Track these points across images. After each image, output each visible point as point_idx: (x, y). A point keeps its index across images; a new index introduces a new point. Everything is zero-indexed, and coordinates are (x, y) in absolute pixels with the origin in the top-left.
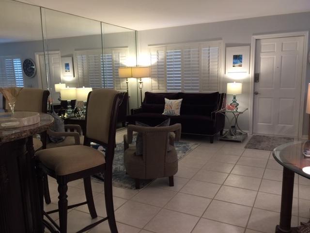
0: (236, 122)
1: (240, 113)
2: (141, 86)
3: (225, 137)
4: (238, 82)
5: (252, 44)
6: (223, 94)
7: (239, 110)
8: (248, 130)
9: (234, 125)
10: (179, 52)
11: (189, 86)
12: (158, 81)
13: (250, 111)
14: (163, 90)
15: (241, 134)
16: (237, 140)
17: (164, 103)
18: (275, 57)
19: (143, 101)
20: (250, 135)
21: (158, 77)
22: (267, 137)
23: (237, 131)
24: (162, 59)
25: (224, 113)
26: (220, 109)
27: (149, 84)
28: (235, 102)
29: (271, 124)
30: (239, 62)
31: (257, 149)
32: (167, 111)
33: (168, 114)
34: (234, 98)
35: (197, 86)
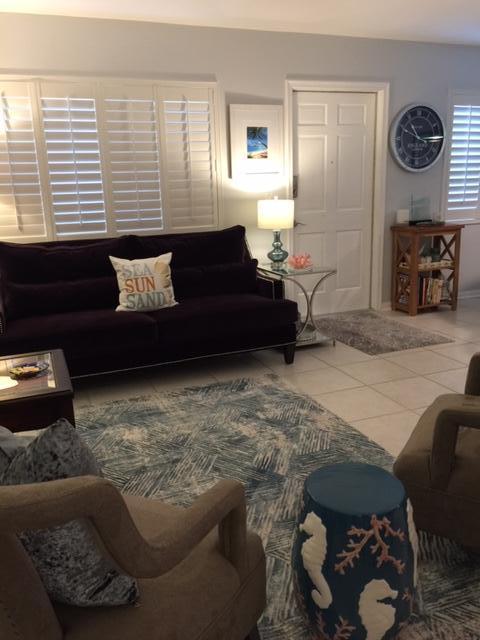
5: (286, 102)
10: (89, 104)
14: (37, 235)
18: (326, 137)
28: (277, 248)
29: (324, 291)
30: (261, 146)
31: (393, 350)
32: (137, 297)
33: (143, 306)
34: (277, 238)
35: (157, 214)
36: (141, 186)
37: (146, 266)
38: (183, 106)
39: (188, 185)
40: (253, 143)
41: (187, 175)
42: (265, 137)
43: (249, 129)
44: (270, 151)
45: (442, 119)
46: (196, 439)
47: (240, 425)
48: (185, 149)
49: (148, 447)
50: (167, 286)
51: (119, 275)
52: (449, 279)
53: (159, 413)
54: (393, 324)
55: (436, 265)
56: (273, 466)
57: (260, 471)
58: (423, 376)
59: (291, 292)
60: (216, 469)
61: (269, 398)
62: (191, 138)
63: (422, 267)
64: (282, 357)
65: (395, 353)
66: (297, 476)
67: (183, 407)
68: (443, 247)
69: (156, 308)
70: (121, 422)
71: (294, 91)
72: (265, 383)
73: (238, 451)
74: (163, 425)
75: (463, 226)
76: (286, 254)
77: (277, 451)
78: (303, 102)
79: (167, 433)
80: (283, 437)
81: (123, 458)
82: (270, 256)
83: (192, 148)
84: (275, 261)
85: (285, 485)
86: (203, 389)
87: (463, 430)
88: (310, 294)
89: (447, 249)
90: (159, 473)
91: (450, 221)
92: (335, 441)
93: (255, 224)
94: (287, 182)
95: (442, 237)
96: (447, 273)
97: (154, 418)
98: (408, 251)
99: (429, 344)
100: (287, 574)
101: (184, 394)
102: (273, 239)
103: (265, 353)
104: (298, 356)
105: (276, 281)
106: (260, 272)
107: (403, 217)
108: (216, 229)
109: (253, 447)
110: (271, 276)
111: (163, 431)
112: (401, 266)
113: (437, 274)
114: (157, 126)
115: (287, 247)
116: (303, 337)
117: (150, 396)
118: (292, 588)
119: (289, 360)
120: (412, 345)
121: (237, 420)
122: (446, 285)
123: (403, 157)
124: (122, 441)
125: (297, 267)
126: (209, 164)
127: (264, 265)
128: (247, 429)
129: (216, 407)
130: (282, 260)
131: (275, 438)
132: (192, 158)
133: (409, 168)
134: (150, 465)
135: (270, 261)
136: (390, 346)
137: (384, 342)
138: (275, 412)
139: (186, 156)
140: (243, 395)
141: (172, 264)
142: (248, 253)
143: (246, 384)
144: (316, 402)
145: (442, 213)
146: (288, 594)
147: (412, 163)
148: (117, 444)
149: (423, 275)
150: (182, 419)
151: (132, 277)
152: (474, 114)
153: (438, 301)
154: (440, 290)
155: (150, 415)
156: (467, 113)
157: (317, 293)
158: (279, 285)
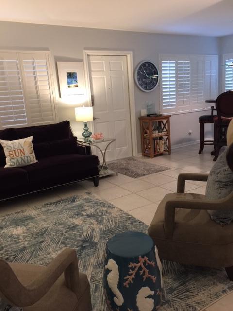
5: (85, 60)
18: (105, 77)
28: (86, 130)
29: (110, 150)
30: (74, 82)
31: (144, 175)
32: (15, 160)
33: (19, 164)
34: (86, 126)
35: (24, 117)
36: (14, 103)
37: (19, 143)
38: (33, 63)
39: (39, 102)
40: (70, 80)
41: (38, 97)
42: (76, 77)
43: (67, 73)
44: (79, 84)
45: (157, 68)
46: (52, 229)
47: (74, 219)
48: (36, 84)
49: (26, 237)
50: (32, 153)
51: (5, 149)
52: (166, 140)
53: (31, 218)
54: (144, 163)
55: (160, 134)
56: (92, 238)
57: (85, 241)
58: (158, 186)
59: (95, 152)
60: (63, 243)
61: (87, 204)
62: (38, 79)
63: (154, 135)
64: (92, 183)
65: (146, 176)
66: (103, 241)
67: (44, 214)
68: (162, 126)
69: (26, 164)
70: (11, 225)
71: (88, 55)
72: (85, 197)
73: (74, 233)
74: (34, 224)
75: (170, 116)
76: (91, 133)
77: (93, 230)
78: (93, 60)
79: (36, 228)
80: (95, 223)
81: (13, 244)
82: (83, 134)
83: (39, 83)
84: (86, 137)
85: (98, 246)
86: (54, 203)
87: (177, 210)
88: (103, 151)
89: (164, 127)
90: (33, 249)
91: (164, 114)
92: (120, 222)
93: (74, 120)
94: (88, 99)
95: (161, 121)
96: (165, 137)
97: (29, 221)
98: (148, 129)
99: (160, 171)
100: (101, 291)
101: (44, 207)
102: (83, 126)
103: (83, 182)
104: (101, 182)
105: (87, 147)
106: (79, 143)
107: (144, 113)
108: (55, 123)
109: (81, 230)
110: (84, 144)
111: (34, 227)
112: (145, 135)
113: (161, 138)
114: (20, 73)
115: (91, 130)
116: (102, 173)
117: (26, 210)
118: (104, 298)
119: (96, 185)
120: (153, 172)
121: (72, 217)
122: (165, 143)
123: (141, 85)
124: (12, 235)
125: (96, 139)
126: (49, 91)
127: (80, 139)
128: (77, 221)
129: (61, 211)
130: (89, 136)
131: (92, 223)
132: (40, 88)
133: (144, 90)
134: (28, 246)
135: (83, 137)
136: (143, 173)
137: (140, 172)
138: (91, 211)
139: (37, 87)
140: (74, 204)
141: (33, 142)
142: (72, 134)
143: (76, 198)
144: (110, 204)
145: (161, 111)
146: (102, 301)
147: (145, 88)
148: (10, 237)
149: (155, 139)
150: (44, 219)
151: (12, 149)
152: (171, 65)
153: (163, 150)
154: (163, 146)
155: (26, 220)
156: (168, 65)
157: (107, 151)
158: (88, 148)
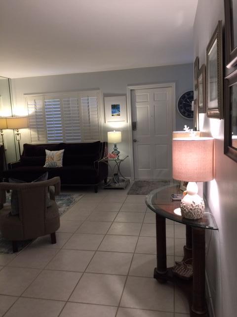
0: (119, 169)
1: (122, 160)
2: (18, 137)
3: (109, 186)
4: (117, 130)
5: (127, 95)
6: (104, 143)
7: (120, 158)
8: (130, 176)
9: (117, 173)
10: (58, 101)
11: (71, 136)
12: (38, 132)
13: (131, 158)
14: (43, 142)
15: (123, 181)
16: (120, 187)
17: (45, 154)
18: (149, 106)
19: (21, 154)
20: (132, 182)
21: (38, 128)
22: (147, 182)
23: (120, 178)
24: (41, 109)
25: (107, 161)
26: (102, 158)
27: (27, 136)
28: (116, 150)
29: (150, 169)
30: (117, 111)
32: (48, 163)
33: (50, 166)
34: (115, 146)
35: (79, 136)
36: (74, 127)
37: (53, 153)
38: (88, 99)
39: (89, 126)
40: (114, 110)
42: (119, 108)
43: (112, 105)
44: (121, 113)
62: (91, 110)
69: (54, 167)
71: (131, 90)
114: (79, 107)
119: (96, 192)
123: (184, 113)
139: (89, 116)
